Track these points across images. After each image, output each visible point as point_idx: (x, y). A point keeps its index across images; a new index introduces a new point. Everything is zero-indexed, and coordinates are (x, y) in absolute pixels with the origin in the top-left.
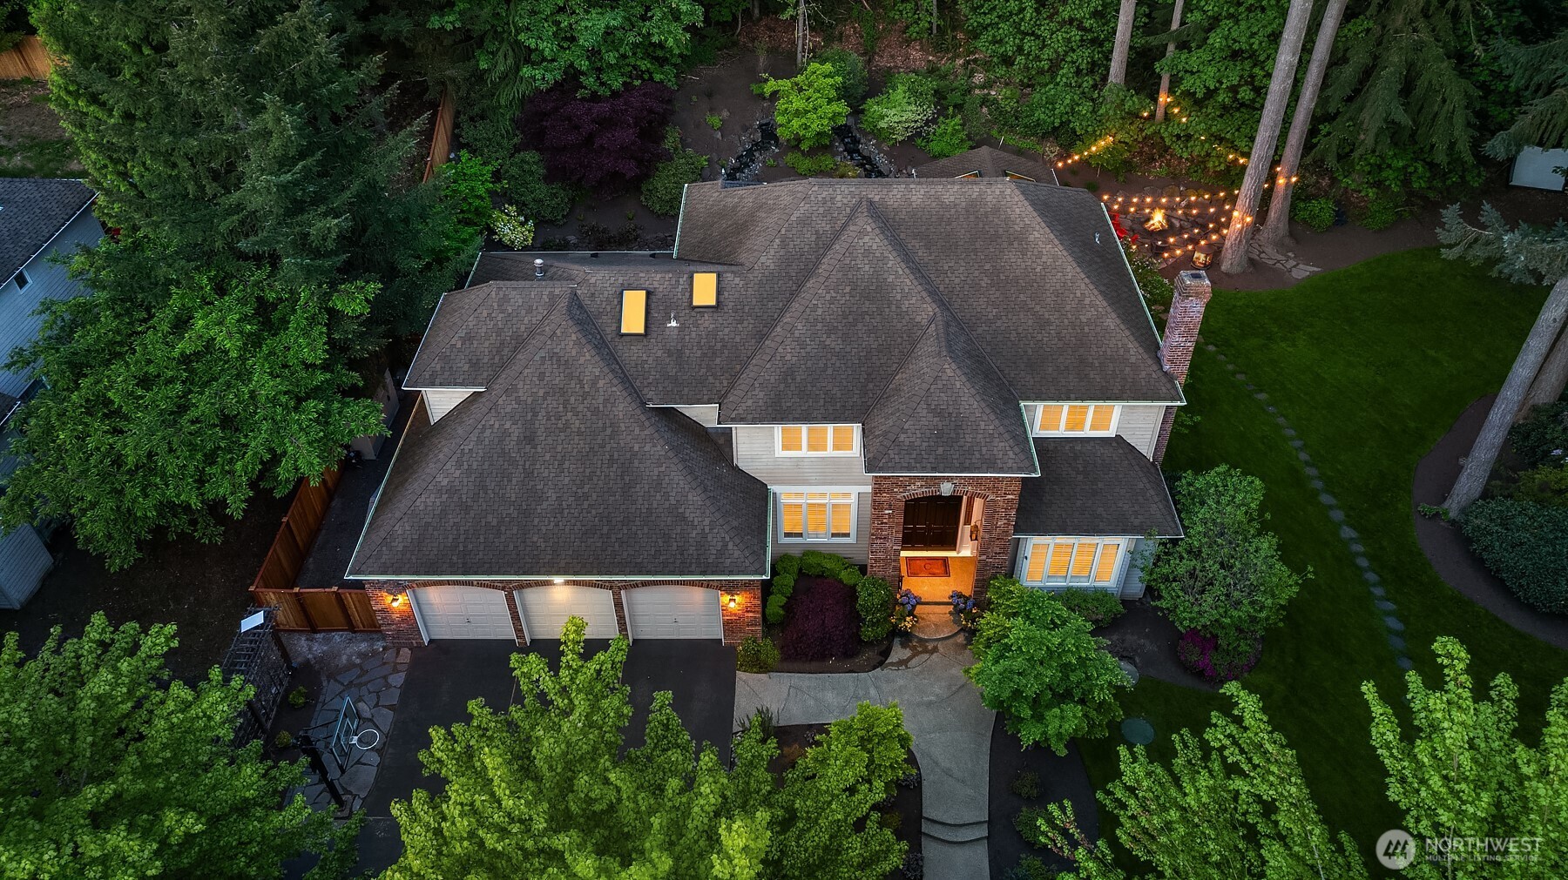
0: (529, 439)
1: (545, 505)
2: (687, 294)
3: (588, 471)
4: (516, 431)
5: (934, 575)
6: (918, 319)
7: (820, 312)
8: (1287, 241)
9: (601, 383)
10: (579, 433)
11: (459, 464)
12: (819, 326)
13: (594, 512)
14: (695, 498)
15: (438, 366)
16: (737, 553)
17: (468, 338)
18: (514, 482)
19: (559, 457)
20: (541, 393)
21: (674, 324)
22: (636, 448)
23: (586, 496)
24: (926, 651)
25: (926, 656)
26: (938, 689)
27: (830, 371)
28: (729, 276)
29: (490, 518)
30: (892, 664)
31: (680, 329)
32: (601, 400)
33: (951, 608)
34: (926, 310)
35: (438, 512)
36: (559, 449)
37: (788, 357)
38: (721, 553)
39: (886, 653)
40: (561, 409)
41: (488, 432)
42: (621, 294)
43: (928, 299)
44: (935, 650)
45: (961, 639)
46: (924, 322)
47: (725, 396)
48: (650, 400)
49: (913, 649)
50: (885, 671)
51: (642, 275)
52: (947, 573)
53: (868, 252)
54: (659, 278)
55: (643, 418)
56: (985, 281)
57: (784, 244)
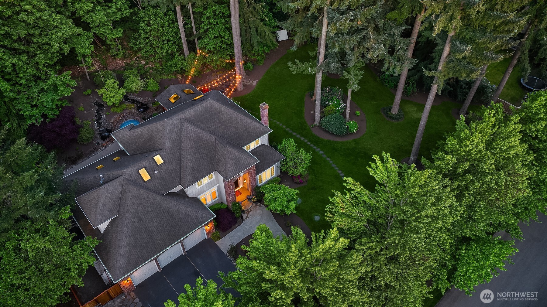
0: (140, 220)
1: (155, 233)
2: (155, 163)
3: (160, 218)
4: (136, 220)
5: (239, 195)
6: (212, 141)
7: (190, 151)
8: (247, 76)
9: (150, 196)
10: (152, 211)
11: (126, 237)
12: (192, 154)
13: (167, 227)
14: (189, 209)
15: (100, 217)
16: (206, 215)
17: (104, 205)
18: (143, 232)
19: (151, 220)
20: (136, 207)
21: (156, 172)
22: (168, 206)
23: (163, 225)
24: (249, 212)
25: (250, 213)
26: (258, 218)
27: (201, 163)
28: (162, 153)
29: (143, 245)
30: (245, 219)
31: (159, 172)
32: (152, 200)
33: (247, 200)
34: (213, 138)
35: (129, 252)
36: (149, 218)
37: (190, 165)
38: (202, 218)
39: (242, 217)
40: (143, 208)
41: (129, 225)
42: (138, 172)
43: (212, 135)
44: (251, 210)
45: (254, 205)
46: (214, 141)
47: (180, 182)
48: (163, 193)
49: (246, 213)
50: (245, 221)
51: (140, 164)
52: (241, 193)
53: (192, 131)
54: (145, 163)
55: (165, 198)
56: (219, 125)
57: (170, 139)
